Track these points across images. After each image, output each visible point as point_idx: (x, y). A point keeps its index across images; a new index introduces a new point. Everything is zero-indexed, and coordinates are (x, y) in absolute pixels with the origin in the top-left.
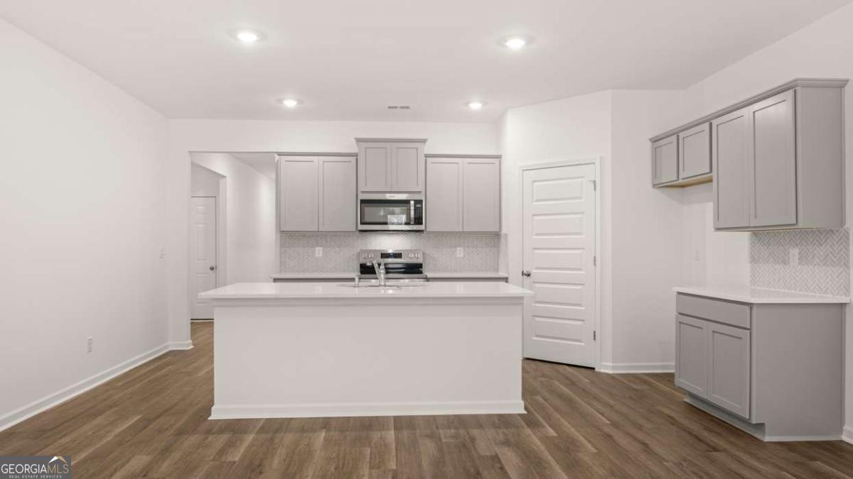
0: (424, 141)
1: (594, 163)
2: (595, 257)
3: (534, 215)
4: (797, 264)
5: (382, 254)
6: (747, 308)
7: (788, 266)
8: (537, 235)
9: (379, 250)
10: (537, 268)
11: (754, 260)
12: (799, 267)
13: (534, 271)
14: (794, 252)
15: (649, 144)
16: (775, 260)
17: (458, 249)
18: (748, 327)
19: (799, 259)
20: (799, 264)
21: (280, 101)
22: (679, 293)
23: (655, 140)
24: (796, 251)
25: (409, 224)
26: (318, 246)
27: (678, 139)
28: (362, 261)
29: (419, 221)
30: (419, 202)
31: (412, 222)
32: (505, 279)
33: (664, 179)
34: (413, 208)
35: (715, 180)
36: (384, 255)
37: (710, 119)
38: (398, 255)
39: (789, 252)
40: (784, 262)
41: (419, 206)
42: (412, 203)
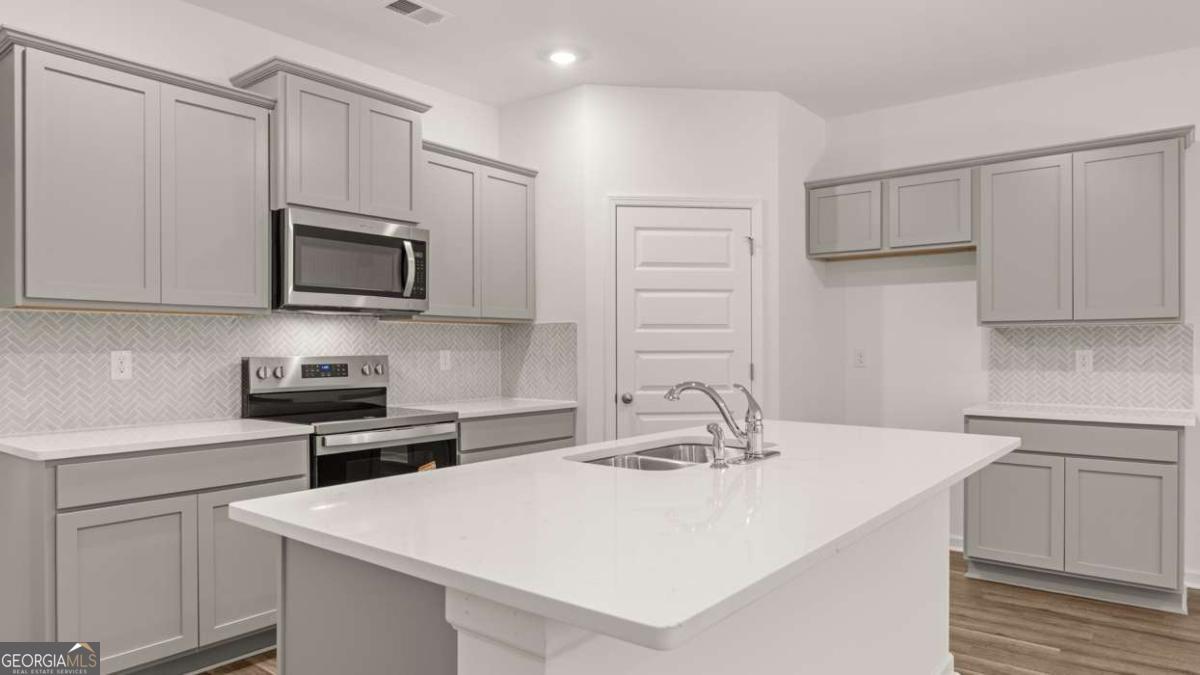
0: (421, 108)
1: (750, 209)
2: (752, 366)
3: (638, 290)
4: (1091, 370)
5: (304, 367)
6: (1173, 434)
7: (1071, 373)
8: (644, 326)
10: (644, 388)
12: (1095, 374)
13: (639, 393)
14: (1085, 355)
15: (803, 191)
16: (1044, 366)
17: (441, 352)
18: (1173, 458)
19: (1094, 364)
20: (1095, 370)
22: (969, 417)
23: (812, 187)
24: (1089, 353)
25: (400, 295)
26: (117, 347)
27: (882, 184)
28: (255, 387)
29: (420, 292)
30: (420, 246)
31: (408, 292)
32: (573, 410)
33: (843, 245)
34: (411, 259)
35: (984, 252)
36: (308, 371)
37: (974, 164)
38: (339, 370)
39: (1074, 355)
40: (1063, 368)
41: (419, 255)
42: (408, 245)
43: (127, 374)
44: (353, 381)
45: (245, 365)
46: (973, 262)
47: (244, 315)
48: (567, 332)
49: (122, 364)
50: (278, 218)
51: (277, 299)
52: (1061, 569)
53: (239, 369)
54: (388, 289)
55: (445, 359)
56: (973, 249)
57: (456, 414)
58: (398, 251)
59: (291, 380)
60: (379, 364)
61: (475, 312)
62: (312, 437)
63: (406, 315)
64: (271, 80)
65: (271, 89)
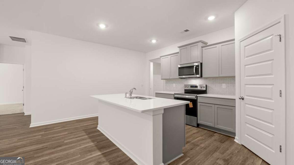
0: (200, 41)
1: (280, 22)
5: (191, 86)
9: (190, 85)
13: (246, 97)
17: (223, 84)
21: (151, 41)
29: (198, 74)
30: (198, 66)
31: (195, 74)
32: (235, 100)
38: (196, 87)
42: (195, 67)
44: (199, 89)
49: (174, 85)
55: (224, 86)
59: (189, 88)
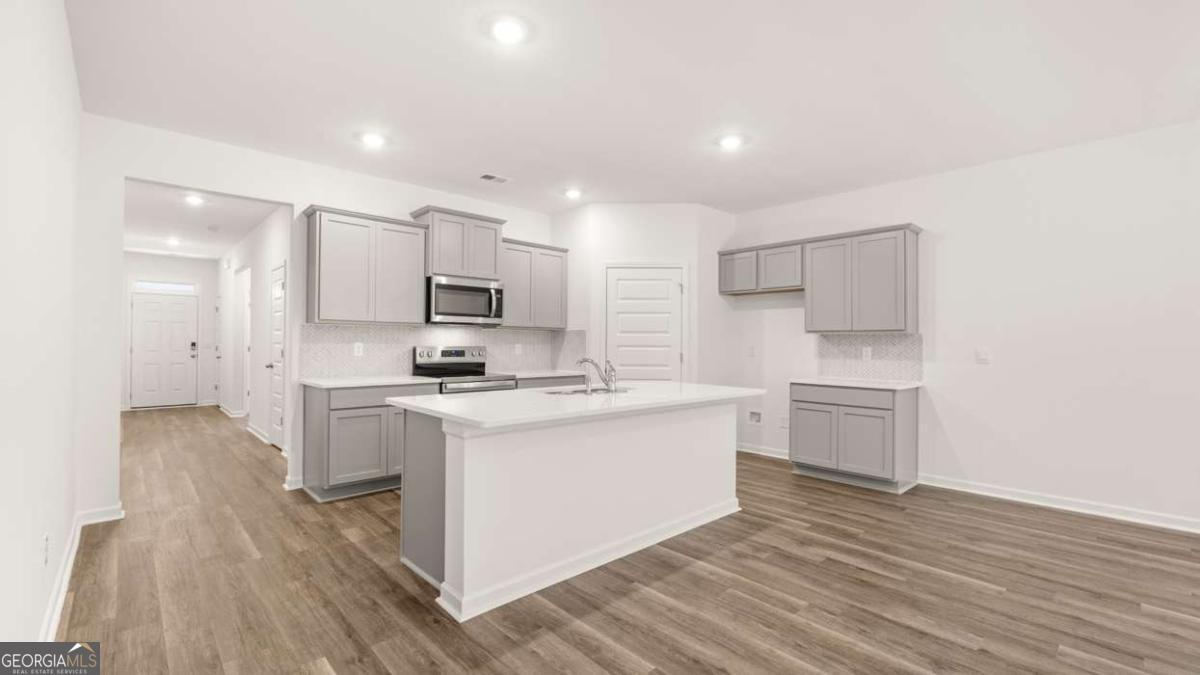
0: (501, 222)
1: (681, 268)
2: (681, 355)
3: (618, 313)
4: (870, 359)
5: (443, 352)
6: (890, 394)
7: (860, 360)
8: (622, 332)
9: (441, 347)
10: (622, 365)
11: (821, 355)
12: (872, 361)
14: (867, 350)
15: (717, 257)
16: (846, 356)
18: (890, 407)
19: (872, 355)
20: (873, 359)
22: (792, 384)
23: (722, 254)
24: (869, 349)
25: (488, 316)
26: (357, 341)
27: (757, 255)
28: (419, 360)
29: (499, 314)
30: (499, 292)
31: (492, 315)
32: (583, 376)
33: (738, 287)
34: (494, 298)
35: (808, 291)
36: (445, 353)
37: (802, 243)
38: (460, 353)
39: (861, 351)
40: (856, 357)
41: (499, 296)
42: (493, 292)
43: (361, 354)
44: (467, 359)
45: (414, 350)
46: (803, 297)
47: (413, 327)
48: (581, 334)
49: (358, 348)
50: (429, 280)
51: (428, 319)
52: (835, 467)
53: (412, 353)
54: (483, 313)
55: (518, 349)
56: (803, 290)
57: (514, 376)
58: (487, 295)
59: (437, 358)
60: (481, 350)
61: (532, 325)
62: (441, 384)
63: (494, 326)
64: (426, 215)
65: (427, 219)
